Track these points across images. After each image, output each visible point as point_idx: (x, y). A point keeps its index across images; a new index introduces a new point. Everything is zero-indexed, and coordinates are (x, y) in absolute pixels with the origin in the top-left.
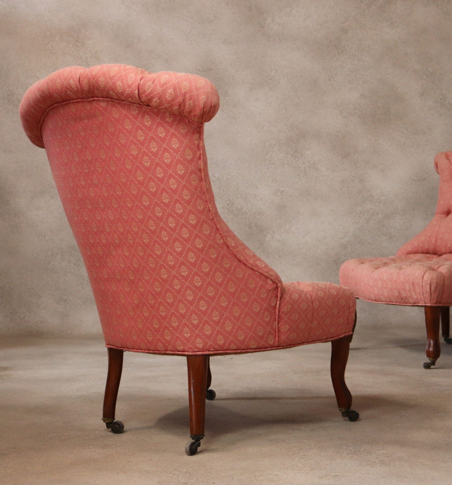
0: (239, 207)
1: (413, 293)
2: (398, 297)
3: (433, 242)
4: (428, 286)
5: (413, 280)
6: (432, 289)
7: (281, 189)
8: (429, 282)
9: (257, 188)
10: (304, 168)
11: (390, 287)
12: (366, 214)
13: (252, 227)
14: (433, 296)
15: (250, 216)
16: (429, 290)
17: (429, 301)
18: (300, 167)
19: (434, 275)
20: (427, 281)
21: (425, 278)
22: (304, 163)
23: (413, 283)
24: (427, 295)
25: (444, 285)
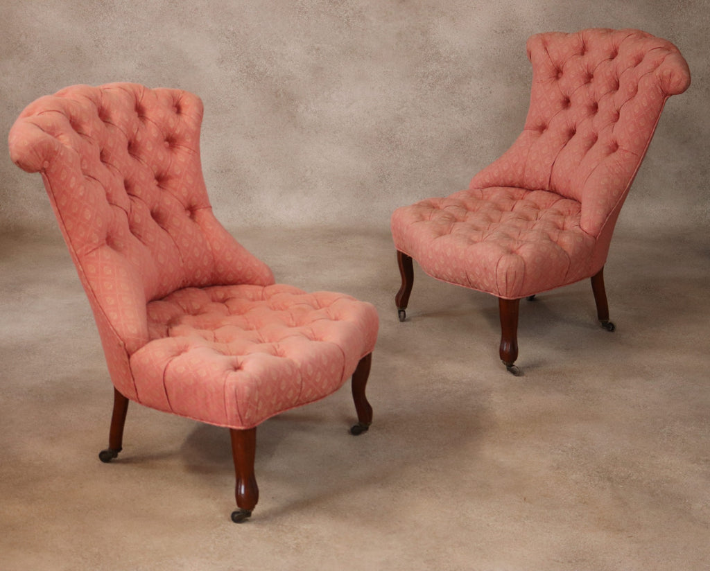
0: (262, 69)
1: (485, 280)
2: (465, 280)
3: (520, 172)
4: (504, 277)
5: (484, 265)
6: (509, 280)
7: (317, 46)
8: (505, 271)
9: (285, 44)
10: (348, 17)
11: (455, 267)
12: (430, 77)
13: (280, 95)
14: (510, 288)
15: (277, 81)
16: (504, 282)
17: (505, 294)
18: (340, 17)
19: (512, 263)
20: (502, 269)
21: (500, 265)
22: (346, 11)
23: (485, 269)
24: (502, 287)
25: (525, 274)
